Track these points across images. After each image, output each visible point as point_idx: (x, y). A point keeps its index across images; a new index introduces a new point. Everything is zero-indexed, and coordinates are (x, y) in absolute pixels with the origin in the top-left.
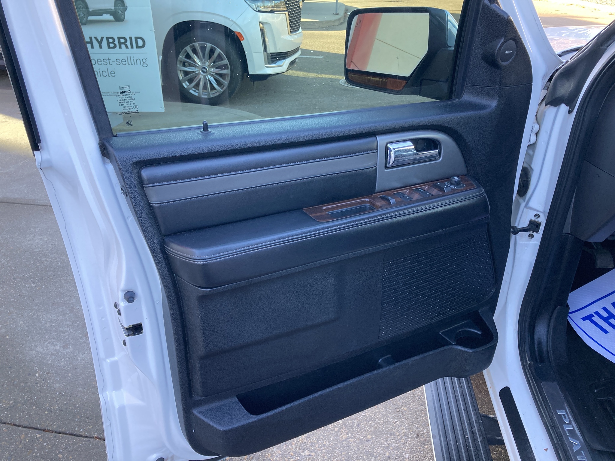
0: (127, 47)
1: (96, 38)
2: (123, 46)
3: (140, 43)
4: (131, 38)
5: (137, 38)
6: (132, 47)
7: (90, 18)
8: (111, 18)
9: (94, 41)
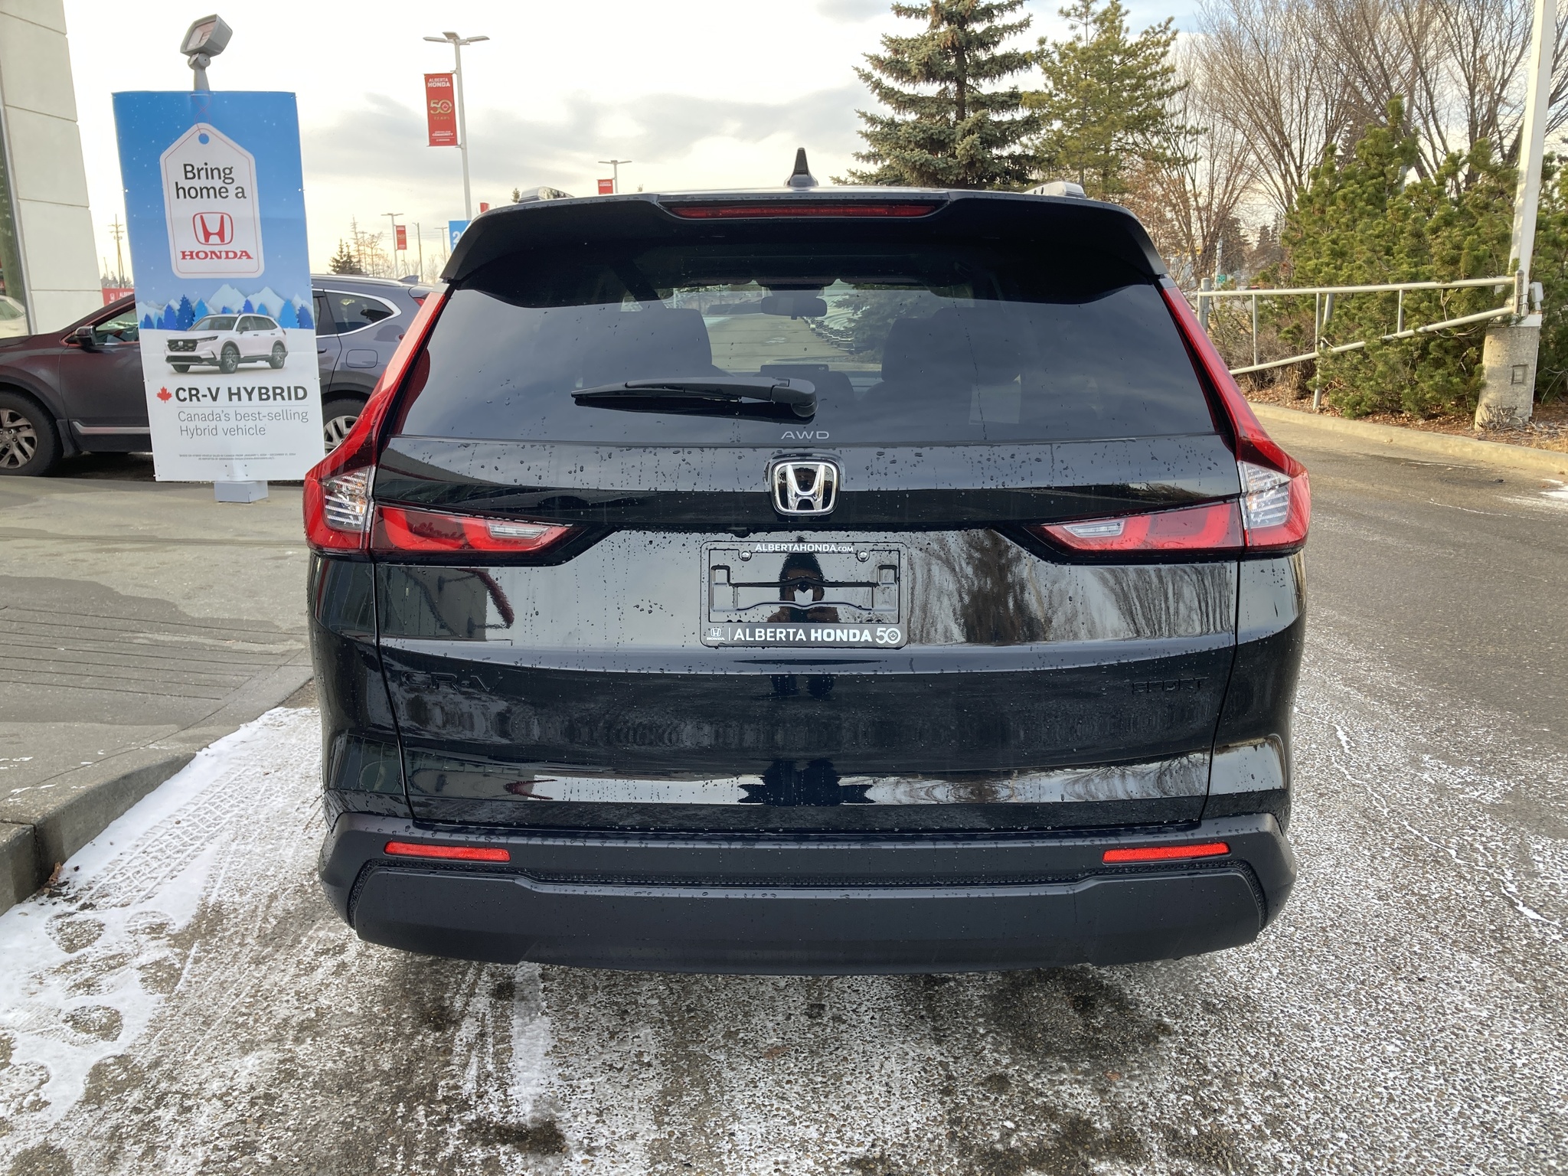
0: (283, 398)
1: (245, 389)
2: (278, 397)
3: (301, 393)
4: (289, 388)
5: (296, 388)
6: (290, 398)
7: (240, 365)
8: (267, 365)
9: (243, 393)
